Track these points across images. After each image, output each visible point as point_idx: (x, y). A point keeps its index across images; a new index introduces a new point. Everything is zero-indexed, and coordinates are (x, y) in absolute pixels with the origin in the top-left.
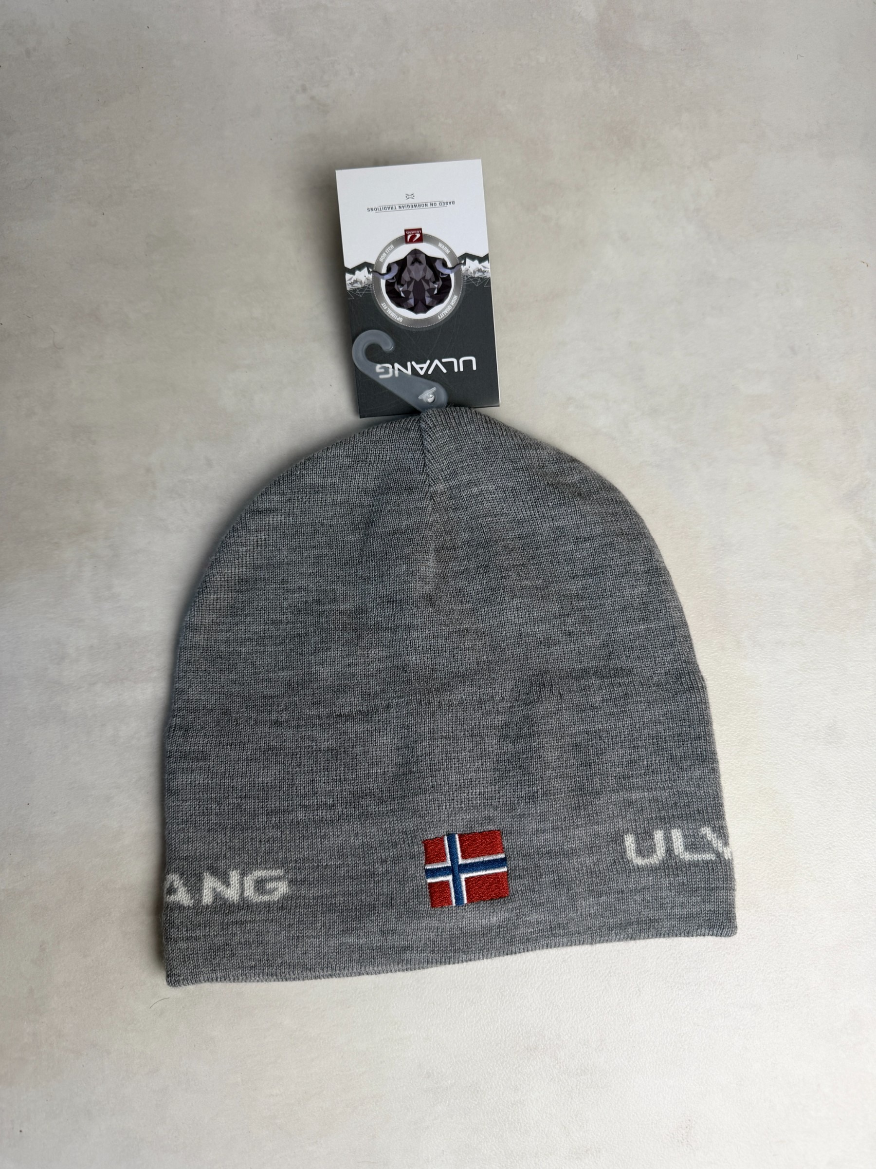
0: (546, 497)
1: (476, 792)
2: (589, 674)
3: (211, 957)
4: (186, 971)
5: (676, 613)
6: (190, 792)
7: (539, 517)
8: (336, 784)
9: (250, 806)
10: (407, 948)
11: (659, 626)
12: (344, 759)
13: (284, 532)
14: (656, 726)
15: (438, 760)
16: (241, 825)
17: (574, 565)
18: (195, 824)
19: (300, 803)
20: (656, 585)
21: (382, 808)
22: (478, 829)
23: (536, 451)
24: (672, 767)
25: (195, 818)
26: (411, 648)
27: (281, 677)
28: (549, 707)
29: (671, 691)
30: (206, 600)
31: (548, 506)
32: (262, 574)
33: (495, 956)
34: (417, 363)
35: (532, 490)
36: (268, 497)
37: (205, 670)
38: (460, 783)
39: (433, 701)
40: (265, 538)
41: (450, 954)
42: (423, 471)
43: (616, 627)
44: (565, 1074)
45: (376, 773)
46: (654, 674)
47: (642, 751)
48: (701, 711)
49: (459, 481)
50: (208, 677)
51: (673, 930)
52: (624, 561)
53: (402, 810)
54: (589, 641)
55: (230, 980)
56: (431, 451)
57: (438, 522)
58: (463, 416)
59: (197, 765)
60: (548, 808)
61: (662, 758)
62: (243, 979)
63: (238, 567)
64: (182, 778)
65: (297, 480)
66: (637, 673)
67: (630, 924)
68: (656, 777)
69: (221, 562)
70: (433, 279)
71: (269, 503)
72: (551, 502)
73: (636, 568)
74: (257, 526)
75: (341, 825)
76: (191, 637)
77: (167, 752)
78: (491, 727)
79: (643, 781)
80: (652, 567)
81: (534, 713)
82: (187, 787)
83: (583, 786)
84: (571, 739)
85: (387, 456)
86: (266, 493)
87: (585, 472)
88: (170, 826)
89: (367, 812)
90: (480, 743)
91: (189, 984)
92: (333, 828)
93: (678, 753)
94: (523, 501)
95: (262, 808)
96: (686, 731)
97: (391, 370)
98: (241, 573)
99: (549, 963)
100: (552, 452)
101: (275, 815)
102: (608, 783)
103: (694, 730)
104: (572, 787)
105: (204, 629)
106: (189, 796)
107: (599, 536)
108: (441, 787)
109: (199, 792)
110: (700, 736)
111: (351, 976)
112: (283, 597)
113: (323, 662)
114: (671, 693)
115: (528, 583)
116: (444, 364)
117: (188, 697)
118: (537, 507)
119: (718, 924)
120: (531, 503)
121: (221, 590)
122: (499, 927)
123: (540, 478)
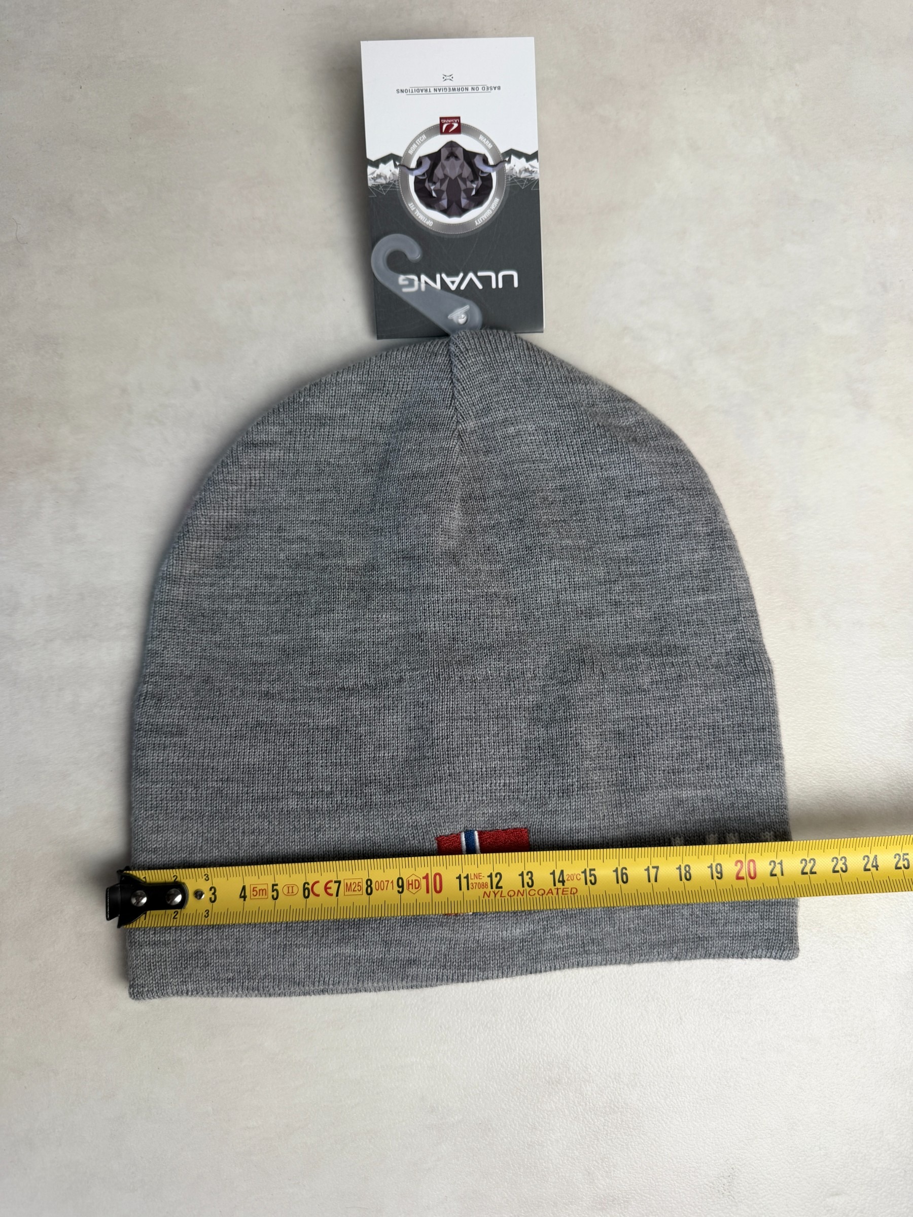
0: (596, 440)
1: (500, 783)
2: (637, 651)
3: (181, 966)
4: (151, 982)
5: (742, 584)
6: (162, 772)
7: (586, 465)
8: (336, 769)
9: (232, 790)
10: (414, 961)
11: (721, 598)
12: (346, 740)
13: (283, 471)
14: (713, 714)
15: (457, 744)
16: (221, 813)
17: (625, 524)
18: (167, 810)
19: (293, 789)
20: (720, 550)
21: (391, 798)
22: (501, 825)
23: (586, 386)
24: (730, 762)
25: (167, 803)
26: (429, 613)
27: (274, 641)
28: (589, 688)
29: (732, 674)
30: (188, 547)
31: (597, 451)
32: (256, 519)
33: (517, 975)
34: (448, 275)
35: (578, 432)
36: (265, 428)
37: (184, 630)
38: (482, 771)
39: (453, 676)
40: (260, 477)
41: (464, 971)
42: (451, 404)
43: (671, 598)
44: (591, 1112)
45: (384, 757)
46: (713, 653)
47: (695, 743)
48: (766, 698)
49: (492, 419)
50: (187, 638)
51: (725, 951)
52: (684, 520)
53: (413, 802)
54: (638, 613)
55: (203, 994)
56: (461, 381)
57: (465, 467)
58: (501, 340)
59: (170, 741)
60: (585, 804)
61: (719, 751)
62: (218, 993)
63: (227, 509)
64: (153, 756)
65: (300, 409)
66: (693, 652)
67: (674, 942)
68: (711, 772)
69: (207, 502)
70: (472, 178)
71: (265, 435)
72: (601, 448)
73: (697, 529)
74: (250, 462)
75: (339, 816)
76: (168, 590)
77: (136, 724)
78: (520, 708)
79: (695, 777)
80: (715, 528)
81: (572, 693)
82: (158, 766)
83: (626, 780)
84: (614, 725)
85: (408, 385)
86: (263, 422)
87: (642, 413)
88: (137, 812)
89: (371, 802)
90: (507, 727)
91: (154, 997)
92: (329, 820)
93: (738, 745)
94: (567, 446)
95: (247, 793)
96: (748, 720)
97: (416, 283)
98: (230, 517)
99: (578, 983)
100: (604, 389)
101: (262, 802)
102: (655, 777)
103: (758, 720)
104: (612, 781)
105: (184, 581)
106: (161, 777)
107: (656, 489)
108: (459, 776)
109: (173, 772)
110: (764, 727)
111: (346, 992)
112: (279, 547)
113: (324, 626)
114: (732, 676)
115: (569, 542)
116: (480, 278)
117: (163, 660)
118: (583, 453)
119: (778, 945)
120: (577, 448)
121: (206, 536)
122: (523, 941)
123: (589, 418)
